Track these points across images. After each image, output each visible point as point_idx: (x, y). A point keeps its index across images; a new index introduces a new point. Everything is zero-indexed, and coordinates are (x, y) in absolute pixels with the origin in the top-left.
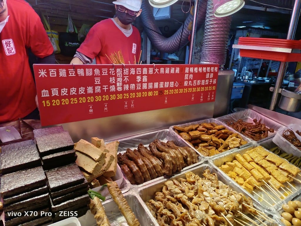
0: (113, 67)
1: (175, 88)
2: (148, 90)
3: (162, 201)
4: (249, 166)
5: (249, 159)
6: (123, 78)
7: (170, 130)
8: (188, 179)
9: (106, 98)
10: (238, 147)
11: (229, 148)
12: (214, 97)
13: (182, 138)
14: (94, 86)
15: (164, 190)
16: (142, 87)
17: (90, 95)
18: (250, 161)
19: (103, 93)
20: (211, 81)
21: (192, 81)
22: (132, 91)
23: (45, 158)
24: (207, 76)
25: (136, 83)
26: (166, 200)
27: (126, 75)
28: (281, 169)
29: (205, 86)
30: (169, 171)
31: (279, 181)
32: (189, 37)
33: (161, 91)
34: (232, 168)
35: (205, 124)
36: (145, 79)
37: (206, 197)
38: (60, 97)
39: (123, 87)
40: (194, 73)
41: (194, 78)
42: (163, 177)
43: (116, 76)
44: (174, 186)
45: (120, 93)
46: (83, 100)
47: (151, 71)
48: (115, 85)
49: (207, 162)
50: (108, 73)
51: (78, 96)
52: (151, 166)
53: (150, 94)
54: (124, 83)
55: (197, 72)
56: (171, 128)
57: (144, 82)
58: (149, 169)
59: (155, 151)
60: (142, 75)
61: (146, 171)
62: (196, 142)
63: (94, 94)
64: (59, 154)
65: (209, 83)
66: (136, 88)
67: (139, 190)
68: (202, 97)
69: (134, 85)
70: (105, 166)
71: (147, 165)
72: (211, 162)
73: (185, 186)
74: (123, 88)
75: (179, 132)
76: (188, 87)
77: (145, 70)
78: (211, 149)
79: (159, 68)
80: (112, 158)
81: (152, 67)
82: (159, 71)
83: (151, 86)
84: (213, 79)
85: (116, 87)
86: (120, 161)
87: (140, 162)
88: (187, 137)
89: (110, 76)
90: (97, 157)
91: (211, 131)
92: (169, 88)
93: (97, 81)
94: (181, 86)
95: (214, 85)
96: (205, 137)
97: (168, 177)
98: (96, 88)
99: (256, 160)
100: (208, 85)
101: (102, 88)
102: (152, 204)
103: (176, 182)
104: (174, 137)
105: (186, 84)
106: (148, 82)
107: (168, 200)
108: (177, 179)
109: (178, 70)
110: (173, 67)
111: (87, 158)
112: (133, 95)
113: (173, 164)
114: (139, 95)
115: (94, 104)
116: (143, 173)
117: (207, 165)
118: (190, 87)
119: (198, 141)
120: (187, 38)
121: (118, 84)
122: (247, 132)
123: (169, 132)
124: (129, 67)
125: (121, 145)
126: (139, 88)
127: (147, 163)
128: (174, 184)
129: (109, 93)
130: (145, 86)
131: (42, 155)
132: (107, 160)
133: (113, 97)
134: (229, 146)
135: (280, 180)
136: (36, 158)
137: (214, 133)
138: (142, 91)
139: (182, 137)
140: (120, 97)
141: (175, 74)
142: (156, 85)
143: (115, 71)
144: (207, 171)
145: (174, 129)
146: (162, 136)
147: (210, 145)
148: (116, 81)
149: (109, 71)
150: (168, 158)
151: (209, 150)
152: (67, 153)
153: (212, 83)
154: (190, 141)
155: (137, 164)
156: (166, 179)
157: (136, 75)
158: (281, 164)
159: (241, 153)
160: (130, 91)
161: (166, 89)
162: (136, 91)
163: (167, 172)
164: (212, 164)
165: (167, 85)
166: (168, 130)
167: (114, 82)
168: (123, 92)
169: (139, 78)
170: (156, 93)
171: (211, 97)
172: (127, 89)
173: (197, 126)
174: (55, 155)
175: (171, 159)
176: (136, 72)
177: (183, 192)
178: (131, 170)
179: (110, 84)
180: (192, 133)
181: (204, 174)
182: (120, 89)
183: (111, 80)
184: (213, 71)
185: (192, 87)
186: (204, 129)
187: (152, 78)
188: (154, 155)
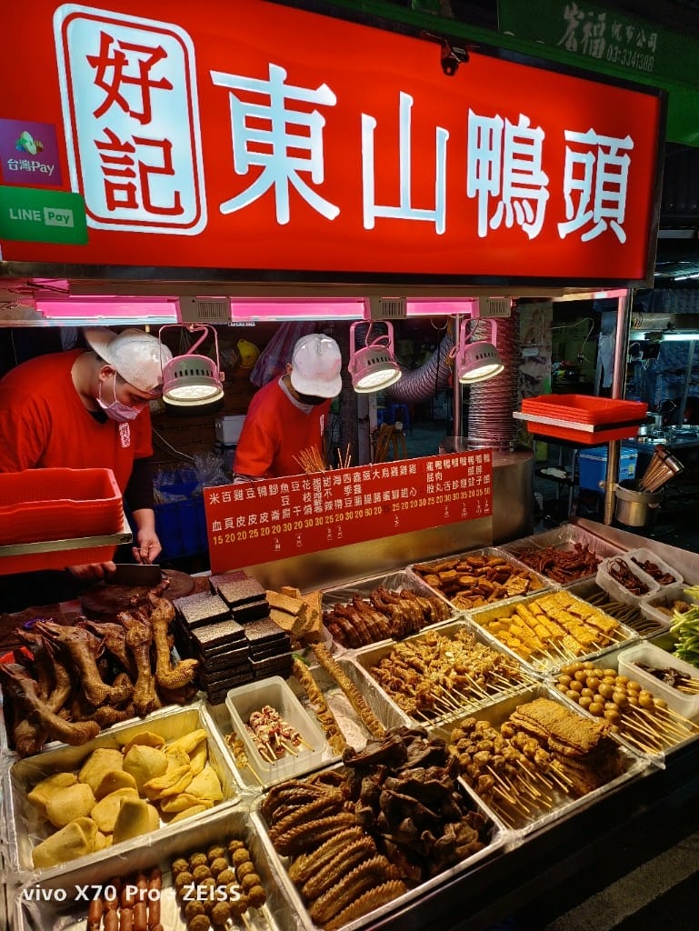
0: (307, 477)
1: (410, 498)
2: (363, 507)
3: (389, 669)
4: (533, 621)
5: (537, 610)
6: (323, 493)
7: (408, 571)
8: (428, 640)
9: (299, 524)
10: (523, 594)
11: (506, 596)
12: (490, 507)
13: (427, 584)
14: (281, 509)
15: (392, 656)
16: (353, 503)
17: (276, 523)
18: (537, 614)
19: (293, 518)
20: (480, 480)
21: (442, 483)
22: (339, 511)
23: (235, 609)
24: (471, 471)
25: (343, 497)
26: (393, 666)
27: (327, 488)
28: (590, 624)
29: (468, 489)
30: (400, 629)
31: (580, 642)
32: (450, 380)
33: (386, 506)
34: (506, 627)
35: (471, 559)
36: (358, 489)
37: (450, 658)
38: (235, 530)
39: (323, 505)
40: (443, 470)
41: (445, 478)
42: (391, 640)
43: (312, 491)
44: (406, 649)
45: (318, 515)
46: (266, 531)
47: (367, 476)
48: (312, 503)
49: (462, 618)
50: (301, 487)
51: (258, 526)
52: (372, 623)
53: (368, 512)
54: (324, 499)
55: (449, 467)
56: (409, 568)
57: (357, 495)
58: (369, 628)
59: (380, 603)
60: (353, 484)
61: (365, 631)
62: (450, 589)
63: (281, 521)
64: (251, 605)
65: (476, 483)
66: (344, 504)
67: (356, 655)
68: (464, 510)
69: (340, 501)
70: (307, 624)
71: (366, 622)
72: (469, 618)
73: (423, 650)
74: (324, 508)
75: (423, 574)
76: (435, 494)
77: (357, 476)
78: (477, 598)
79: (380, 469)
80: (315, 614)
81: (368, 468)
82: (381, 474)
83: (368, 500)
84: (483, 474)
85: (313, 507)
86: (326, 620)
87: (356, 618)
88: (437, 582)
89: (303, 491)
90: (296, 610)
91: (479, 570)
92: (400, 500)
93: (285, 500)
94: (422, 493)
95: (487, 486)
96: (467, 580)
97: (399, 638)
98: (284, 511)
99: (550, 614)
100: (475, 487)
101: (292, 510)
102: (376, 673)
103: (410, 645)
104: (415, 583)
105: (430, 489)
106: (362, 495)
107: (397, 665)
108: (413, 642)
109: (413, 469)
110: (403, 464)
111: (281, 613)
112: (341, 517)
113: (405, 619)
114: (349, 516)
115: (282, 536)
116: (361, 633)
117: (462, 622)
118: (439, 494)
119: (454, 587)
120: (447, 381)
121: (316, 503)
122: (556, 569)
123: (406, 575)
124: (332, 475)
125: (326, 600)
126: (349, 505)
127: (367, 620)
128: (407, 646)
129: (302, 517)
130: (358, 502)
131: (231, 605)
132: (308, 615)
133: (309, 523)
134: (507, 593)
135: (581, 640)
136: (225, 609)
137: (485, 573)
138: (354, 509)
139: (427, 582)
140: (319, 521)
141: (409, 475)
142: (377, 497)
143: (311, 482)
144: (462, 631)
145: (414, 570)
146: (394, 582)
147: (474, 594)
148: (312, 499)
149: (301, 484)
150: (397, 610)
151: (473, 601)
152: (258, 603)
153: (482, 482)
154: (440, 588)
155: (352, 621)
156: (395, 642)
157: (343, 485)
158: (590, 616)
159: (526, 604)
160: (335, 511)
161: (395, 501)
162: (344, 510)
163: (397, 631)
164: (470, 620)
165: (396, 495)
166: (404, 572)
167: (309, 500)
168: (324, 514)
169: (347, 489)
170: (379, 510)
171: (483, 508)
172: (331, 508)
173: (456, 562)
174: (246, 606)
175: (401, 612)
176: (342, 481)
177: (419, 655)
178: (343, 628)
179: (303, 504)
180: (443, 575)
181: (457, 635)
182: (318, 509)
183: (304, 499)
184: (480, 462)
185: (444, 493)
186: (468, 567)
187: (368, 487)
188: (378, 609)
